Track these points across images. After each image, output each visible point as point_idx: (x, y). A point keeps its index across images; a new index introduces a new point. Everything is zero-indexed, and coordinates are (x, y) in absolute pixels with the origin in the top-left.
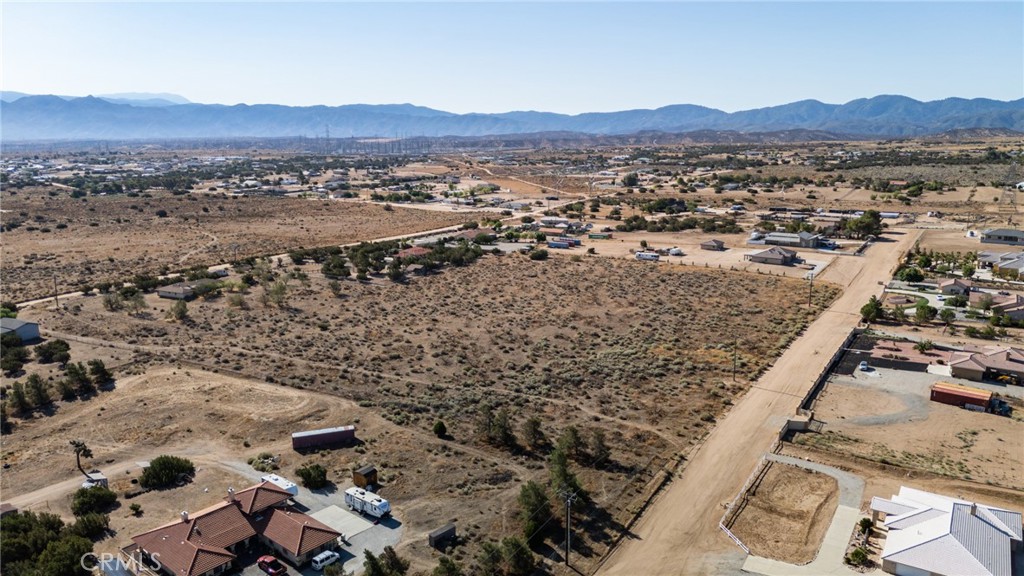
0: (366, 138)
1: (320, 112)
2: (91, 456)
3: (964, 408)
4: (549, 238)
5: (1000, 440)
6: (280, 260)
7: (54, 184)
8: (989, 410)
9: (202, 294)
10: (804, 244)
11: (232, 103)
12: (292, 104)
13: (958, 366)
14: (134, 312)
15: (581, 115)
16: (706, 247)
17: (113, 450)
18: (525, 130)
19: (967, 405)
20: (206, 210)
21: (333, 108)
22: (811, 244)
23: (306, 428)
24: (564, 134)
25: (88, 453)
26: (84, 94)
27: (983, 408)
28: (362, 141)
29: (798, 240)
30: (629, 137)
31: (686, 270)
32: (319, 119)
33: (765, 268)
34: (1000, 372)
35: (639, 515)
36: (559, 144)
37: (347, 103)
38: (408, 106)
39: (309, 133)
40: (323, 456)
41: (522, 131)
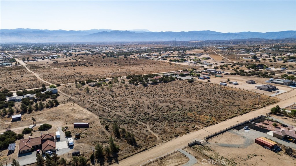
0: (192, 41)
1: (183, 34)
2: (36, 121)
3: (264, 147)
4: (202, 76)
5: (262, 160)
6: (123, 78)
7: (103, 54)
8: (271, 149)
9: (97, 85)
10: (285, 84)
11: (160, 32)
12: (175, 32)
13: (275, 133)
14: (80, 88)
15: (267, 33)
16: (247, 82)
17: (43, 120)
18: (246, 38)
19: (265, 146)
20: (126, 62)
21: (186, 32)
22: (287, 84)
23: (82, 122)
24: (257, 39)
25: (35, 121)
26: (125, 30)
27: (269, 148)
28: (190, 42)
29: (283, 82)
30: (280, 40)
31: (233, 89)
32: (182, 35)
33: (262, 92)
34: (290, 137)
35: (125, 158)
36: (253, 43)
37: (190, 31)
38: (209, 31)
39: (178, 39)
40: (78, 129)
41: (245, 38)
